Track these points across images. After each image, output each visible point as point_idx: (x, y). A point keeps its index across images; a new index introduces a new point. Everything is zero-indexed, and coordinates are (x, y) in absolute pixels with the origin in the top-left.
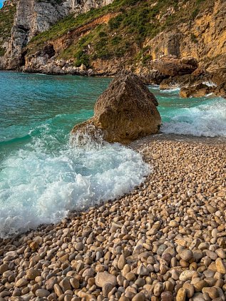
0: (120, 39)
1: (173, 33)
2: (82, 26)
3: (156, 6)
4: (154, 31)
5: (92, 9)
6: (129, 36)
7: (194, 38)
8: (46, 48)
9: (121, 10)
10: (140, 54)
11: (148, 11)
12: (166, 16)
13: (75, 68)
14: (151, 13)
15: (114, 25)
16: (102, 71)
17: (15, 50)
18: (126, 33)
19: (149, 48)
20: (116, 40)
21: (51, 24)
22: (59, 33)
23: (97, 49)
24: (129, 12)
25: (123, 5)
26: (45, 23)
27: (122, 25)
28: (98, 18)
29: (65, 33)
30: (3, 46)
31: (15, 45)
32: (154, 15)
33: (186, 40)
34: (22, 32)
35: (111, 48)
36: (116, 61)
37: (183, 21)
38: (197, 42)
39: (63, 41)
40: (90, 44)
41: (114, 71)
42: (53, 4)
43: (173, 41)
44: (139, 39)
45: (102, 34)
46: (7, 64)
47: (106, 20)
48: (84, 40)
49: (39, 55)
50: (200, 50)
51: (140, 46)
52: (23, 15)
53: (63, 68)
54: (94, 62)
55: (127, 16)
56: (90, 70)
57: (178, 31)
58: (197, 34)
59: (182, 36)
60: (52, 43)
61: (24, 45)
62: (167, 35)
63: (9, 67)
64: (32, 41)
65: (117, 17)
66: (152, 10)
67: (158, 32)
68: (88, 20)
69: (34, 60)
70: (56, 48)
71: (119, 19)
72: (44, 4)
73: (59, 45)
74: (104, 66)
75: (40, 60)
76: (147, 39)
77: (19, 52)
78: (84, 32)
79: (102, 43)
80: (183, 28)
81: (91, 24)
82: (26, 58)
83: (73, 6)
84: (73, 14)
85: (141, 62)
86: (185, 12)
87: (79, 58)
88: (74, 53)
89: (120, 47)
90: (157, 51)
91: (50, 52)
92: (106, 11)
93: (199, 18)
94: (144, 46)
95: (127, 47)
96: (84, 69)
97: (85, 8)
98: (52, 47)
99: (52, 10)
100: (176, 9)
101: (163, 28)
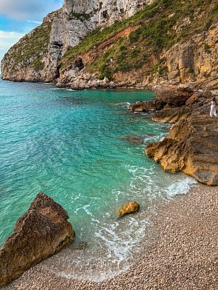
0: (139, 52)
1: (187, 44)
2: (106, 40)
3: (173, 17)
4: (170, 42)
5: (116, 22)
6: (147, 49)
7: (207, 48)
8: (76, 61)
9: (141, 23)
10: (157, 65)
11: (165, 22)
12: (183, 27)
13: (99, 81)
14: (169, 25)
15: (134, 39)
16: (123, 83)
17: (51, 65)
18: (144, 46)
19: (165, 59)
20: (135, 53)
21: (81, 39)
22: (87, 48)
23: (118, 62)
24: (147, 25)
25: (143, 18)
26: (76, 38)
27: (141, 38)
28: (120, 32)
29: (92, 48)
30: (42, 61)
31: (51, 60)
32: (171, 26)
33: (200, 50)
34: (57, 48)
35: (130, 61)
36: (136, 73)
37: (197, 32)
38: (210, 52)
39: (90, 55)
40: (112, 58)
41: (133, 82)
42: (82, 20)
43: (187, 52)
44: (156, 51)
45: (123, 48)
46: (46, 76)
47: (127, 33)
48: (107, 54)
49: (70, 68)
50: (213, 60)
51: (157, 57)
52: (57, 32)
53: (89, 82)
54: (116, 74)
55: (146, 28)
56: (112, 83)
57: (193, 42)
58: (210, 44)
59: (197, 47)
60: (81, 57)
61: (59, 59)
62: (182, 46)
63: (47, 80)
64: (65, 56)
65: (136, 31)
66: (169, 21)
67: (174, 43)
68: (112, 34)
69: (67, 73)
70: (84, 62)
71: (138, 32)
72: (74, 21)
73: (86, 59)
74: (125, 78)
75: (72, 73)
76: (164, 50)
77: (55, 65)
78: (109, 45)
79: (123, 57)
80: (198, 39)
81: (114, 38)
82: (60, 71)
83: (100, 21)
84: (100, 28)
85: (157, 73)
86: (199, 23)
87: (103, 72)
88: (100, 66)
89: (139, 59)
90: (172, 62)
91: (80, 65)
92: (127, 24)
93: (212, 29)
94: (161, 58)
95: (145, 59)
96: (107, 82)
97: (110, 21)
98: (81, 61)
99: (81, 26)
100: (192, 19)
101: (179, 40)
